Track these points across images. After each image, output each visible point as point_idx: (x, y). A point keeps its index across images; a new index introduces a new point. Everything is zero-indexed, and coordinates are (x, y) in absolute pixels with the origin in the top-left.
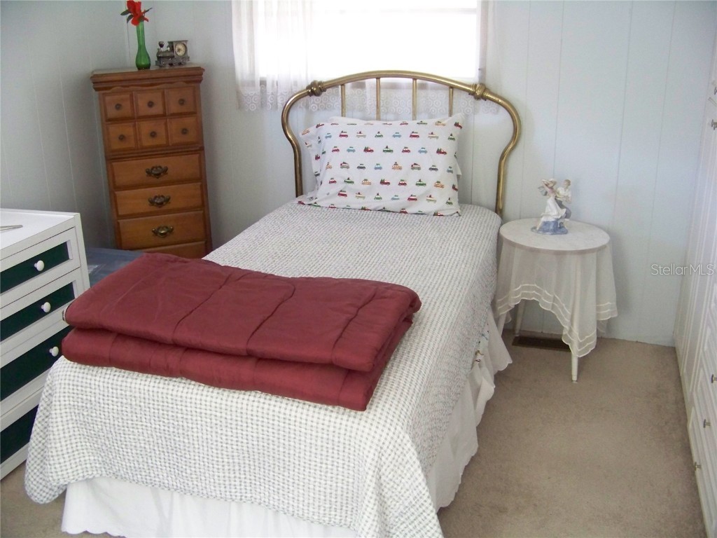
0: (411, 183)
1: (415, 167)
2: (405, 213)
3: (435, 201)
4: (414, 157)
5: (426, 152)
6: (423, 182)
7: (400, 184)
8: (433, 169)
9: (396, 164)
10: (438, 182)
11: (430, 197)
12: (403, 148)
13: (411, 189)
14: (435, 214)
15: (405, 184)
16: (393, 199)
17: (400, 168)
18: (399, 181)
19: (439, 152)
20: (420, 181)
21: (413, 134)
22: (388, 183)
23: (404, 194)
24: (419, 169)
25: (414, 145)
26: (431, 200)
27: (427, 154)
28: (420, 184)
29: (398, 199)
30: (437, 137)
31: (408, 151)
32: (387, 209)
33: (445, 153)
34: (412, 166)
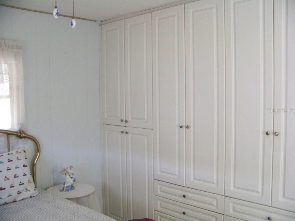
0: (16, 185)
1: (16, 176)
2: (16, 201)
3: (29, 191)
4: (14, 171)
5: (18, 168)
6: (22, 183)
7: (11, 187)
8: (25, 175)
9: (6, 177)
10: (29, 181)
11: (27, 189)
12: (6, 169)
13: (18, 188)
14: (31, 197)
15: (13, 187)
16: (8, 196)
17: (9, 179)
18: (10, 186)
19: (24, 166)
20: (21, 183)
21: (9, 160)
22: (5, 189)
23: (14, 191)
24: (18, 177)
25: (12, 165)
26: (28, 191)
27: (20, 168)
28: (21, 184)
29: (12, 195)
30: (21, 159)
31: (10, 169)
32: (7, 203)
33: (26, 166)
34: (14, 176)
